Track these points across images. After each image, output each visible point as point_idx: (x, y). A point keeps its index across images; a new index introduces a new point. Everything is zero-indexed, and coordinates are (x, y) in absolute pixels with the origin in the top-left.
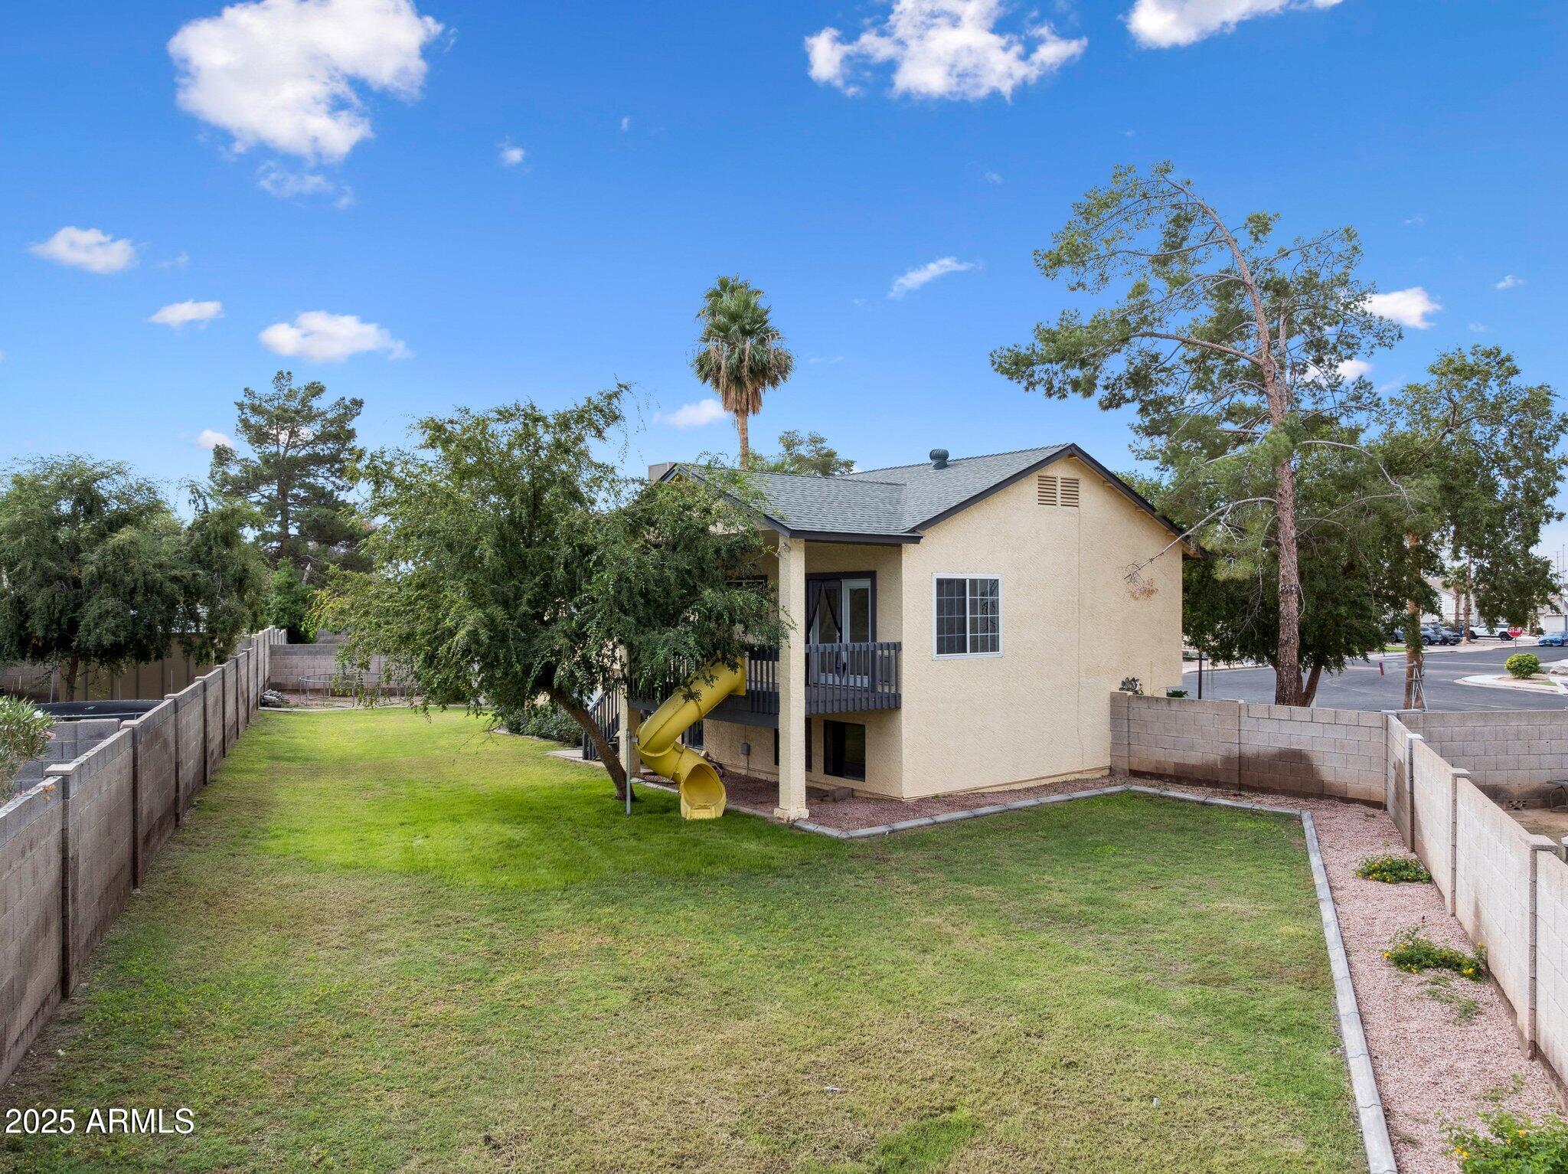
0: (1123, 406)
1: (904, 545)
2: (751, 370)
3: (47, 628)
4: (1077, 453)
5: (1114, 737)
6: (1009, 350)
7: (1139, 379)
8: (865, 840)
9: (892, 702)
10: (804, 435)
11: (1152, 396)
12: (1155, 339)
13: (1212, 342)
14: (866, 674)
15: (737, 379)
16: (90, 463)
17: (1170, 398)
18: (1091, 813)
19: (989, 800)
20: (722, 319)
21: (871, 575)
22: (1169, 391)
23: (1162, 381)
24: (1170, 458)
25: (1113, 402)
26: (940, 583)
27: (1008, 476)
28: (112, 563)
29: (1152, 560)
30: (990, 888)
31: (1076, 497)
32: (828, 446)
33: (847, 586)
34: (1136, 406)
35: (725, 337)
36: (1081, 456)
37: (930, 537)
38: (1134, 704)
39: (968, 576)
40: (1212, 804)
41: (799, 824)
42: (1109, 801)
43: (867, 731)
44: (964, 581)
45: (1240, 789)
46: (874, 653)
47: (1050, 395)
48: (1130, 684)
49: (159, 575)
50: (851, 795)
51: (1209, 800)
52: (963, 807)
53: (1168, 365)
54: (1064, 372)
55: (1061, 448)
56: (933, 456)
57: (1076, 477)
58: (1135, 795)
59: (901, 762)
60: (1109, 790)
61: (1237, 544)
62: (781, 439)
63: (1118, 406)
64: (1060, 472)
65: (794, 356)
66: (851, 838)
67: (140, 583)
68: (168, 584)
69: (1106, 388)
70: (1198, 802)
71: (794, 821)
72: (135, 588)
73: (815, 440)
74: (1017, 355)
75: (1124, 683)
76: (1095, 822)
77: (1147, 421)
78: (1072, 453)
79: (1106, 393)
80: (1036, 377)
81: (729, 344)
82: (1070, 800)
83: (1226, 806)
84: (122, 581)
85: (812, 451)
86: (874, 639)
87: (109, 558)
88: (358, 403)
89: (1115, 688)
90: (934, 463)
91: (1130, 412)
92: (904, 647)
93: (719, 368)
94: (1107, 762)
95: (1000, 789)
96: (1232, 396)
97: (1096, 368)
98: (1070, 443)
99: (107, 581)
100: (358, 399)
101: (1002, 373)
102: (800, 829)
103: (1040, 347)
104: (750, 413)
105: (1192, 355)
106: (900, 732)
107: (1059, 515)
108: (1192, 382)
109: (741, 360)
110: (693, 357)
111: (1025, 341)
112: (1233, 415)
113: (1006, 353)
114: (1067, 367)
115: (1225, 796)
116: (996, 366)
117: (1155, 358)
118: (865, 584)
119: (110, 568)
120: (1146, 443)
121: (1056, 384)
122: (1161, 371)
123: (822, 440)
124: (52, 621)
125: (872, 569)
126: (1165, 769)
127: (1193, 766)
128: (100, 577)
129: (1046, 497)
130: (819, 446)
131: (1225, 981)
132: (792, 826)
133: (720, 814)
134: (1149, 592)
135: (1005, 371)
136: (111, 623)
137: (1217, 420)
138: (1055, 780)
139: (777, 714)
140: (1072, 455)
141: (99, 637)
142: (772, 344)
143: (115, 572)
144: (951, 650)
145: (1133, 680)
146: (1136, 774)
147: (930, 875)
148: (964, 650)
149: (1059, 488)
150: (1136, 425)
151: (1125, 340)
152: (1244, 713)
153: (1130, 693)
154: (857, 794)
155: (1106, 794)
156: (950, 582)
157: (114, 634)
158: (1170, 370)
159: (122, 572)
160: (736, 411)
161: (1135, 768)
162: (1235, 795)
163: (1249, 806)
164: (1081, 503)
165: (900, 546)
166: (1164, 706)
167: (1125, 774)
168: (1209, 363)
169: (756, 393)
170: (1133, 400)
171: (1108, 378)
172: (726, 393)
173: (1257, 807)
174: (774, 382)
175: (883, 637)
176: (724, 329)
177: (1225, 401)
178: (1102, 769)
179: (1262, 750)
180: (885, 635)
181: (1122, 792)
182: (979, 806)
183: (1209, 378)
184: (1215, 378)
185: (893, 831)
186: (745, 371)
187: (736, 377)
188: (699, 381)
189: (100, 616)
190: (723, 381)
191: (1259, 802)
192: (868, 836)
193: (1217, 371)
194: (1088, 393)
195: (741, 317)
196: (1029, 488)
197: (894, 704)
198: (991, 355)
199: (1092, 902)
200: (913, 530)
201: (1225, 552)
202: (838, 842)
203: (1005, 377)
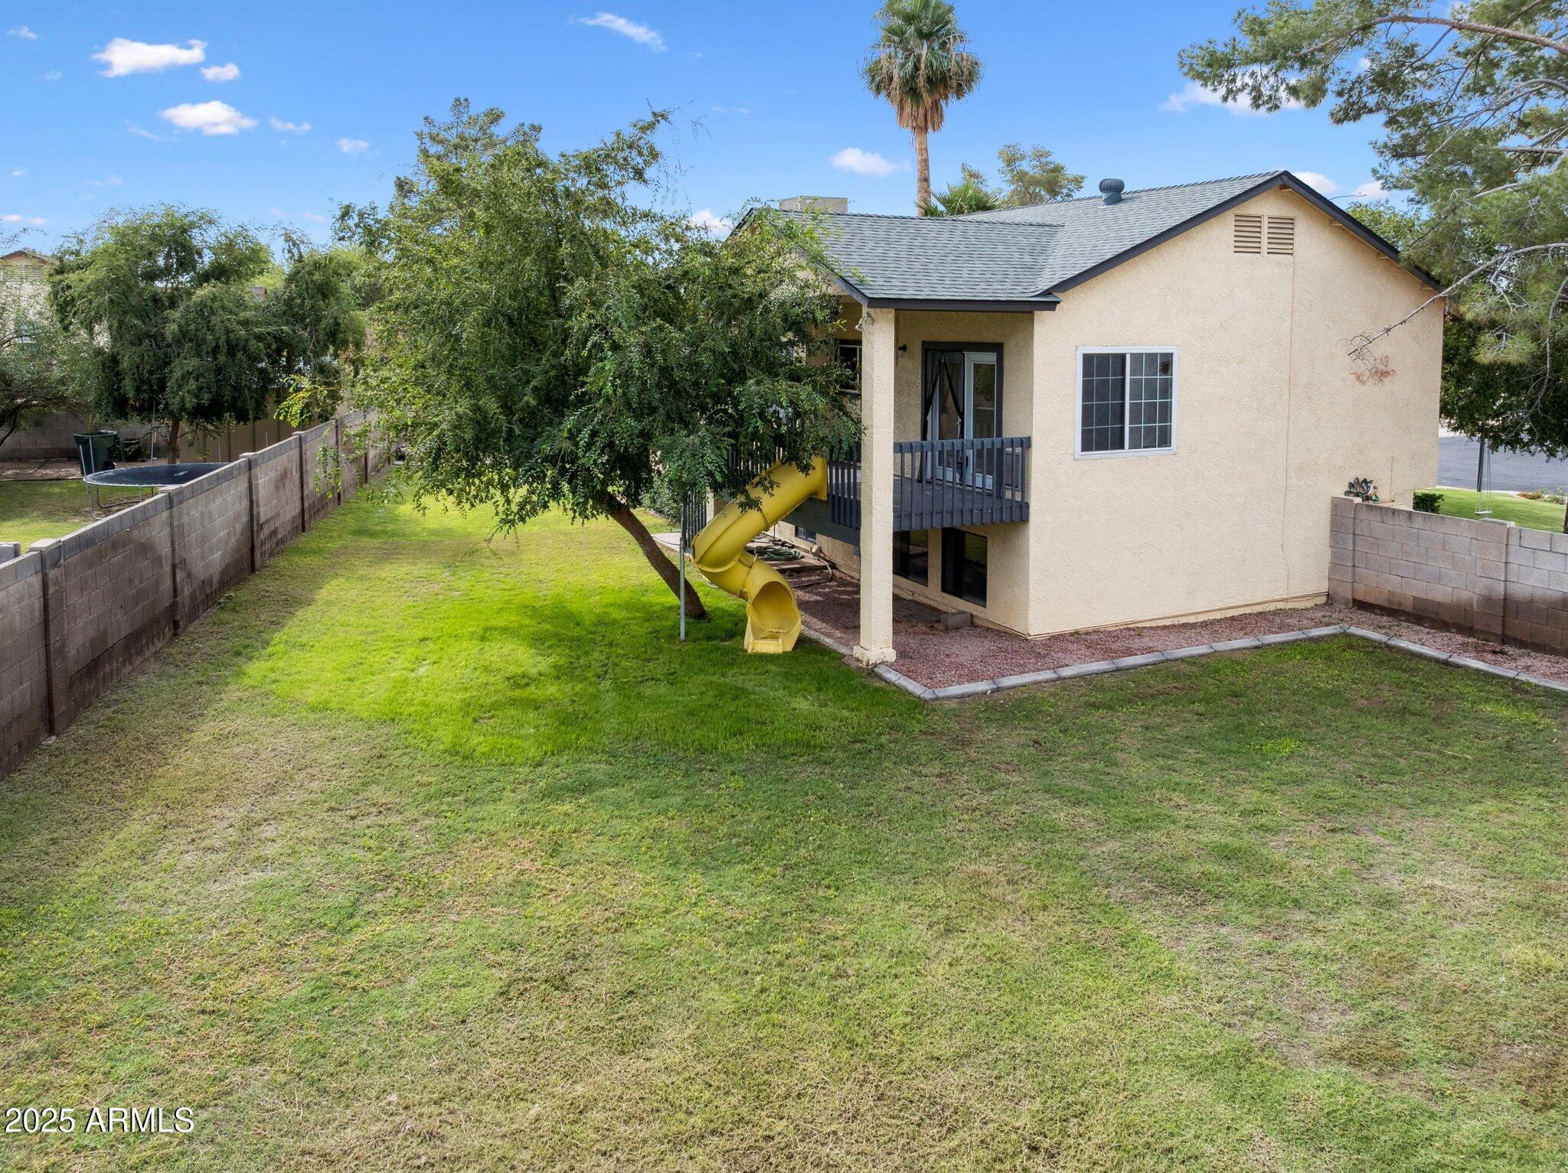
0: (1364, 117)
1: (1037, 313)
2: (929, 80)
3: (138, 390)
4: (1290, 183)
5: (1334, 555)
6: (1201, 48)
7: (1386, 80)
8: (953, 704)
9: (1016, 514)
10: (1026, 148)
11: (1408, 104)
12: (1410, 24)
13: (1497, 25)
14: (990, 473)
15: (911, 90)
16: (184, 211)
17: (1433, 105)
18: (1280, 672)
19: (1146, 641)
20: (898, 22)
21: (998, 348)
22: (1431, 95)
23: (1424, 83)
24: (1428, 186)
25: (1350, 113)
26: (1088, 359)
27: (1189, 217)
28: (194, 320)
29: (1388, 330)
30: (1088, 812)
31: (1289, 240)
32: (1056, 159)
33: (972, 359)
34: (1382, 117)
35: (901, 41)
36: (1296, 186)
37: (1070, 302)
38: (1363, 515)
39: (1127, 349)
40: (1458, 666)
41: (880, 670)
42: (1312, 652)
43: (989, 545)
44: (1123, 357)
45: (1503, 643)
46: (1001, 451)
47: (1258, 107)
48: (1360, 487)
49: (243, 332)
50: (972, 623)
51: (1456, 659)
52: (1109, 653)
53: (1429, 60)
54: (1276, 76)
55: (1268, 178)
56: (1103, 187)
57: (1291, 214)
58: (1351, 643)
59: (1027, 590)
60: (1316, 632)
61: (1512, 315)
62: (1001, 154)
63: (1356, 117)
64: (1267, 208)
65: (981, 61)
66: (937, 699)
67: (222, 342)
68: (253, 342)
69: (1340, 94)
70: (1437, 661)
71: (876, 665)
72: (217, 346)
73: (1041, 155)
74: (1212, 54)
75: (1351, 485)
76: (1281, 689)
77: (1397, 138)
78: (1285, 183)
79: (1341, 101)
80: (1239, 84)
81: (906, 49)
82: (1257, 647)
83: (1478, 671)
84: (204, 340)
85: (1036, 166)
86: (1000, 434)
87: (192, 315)
88: (537, 129)
89: (1340, 491)
90: (1104, 196)
91: (1374, 127)
92: (1034, 443)
93: (891, 79)
94: (1324, 587)
95: (1167, 622)
96: (1527, 99)
97: (1326, 67)
98: (1281, 170)
99: (191, 340)
100: (537, 124)
101: (1193, 78)
102: (880, 678)
103: (1246, 43)
104: (930, 130)
105: (1468, 43)
106: (1028, 552)
107: (1265, 267)
108: (1466, 81)
109: (916, 68)
110: (864, 66)
111: (1224, 34)
112: (1527, 125)
113: (1197, 52)
114: (1279, 68)
115: (1479, 652)
116: (1185, 69)
117: (1410, 51)
118: (989, 358)
119: (193, 327)
120: (1395, 168)
121: (1266, 91)
122: (1419, 69)
123: (1047, 154)
124: (142, 381)
125: (997, 339)
126: (1400, 604)
127: (1439, 604)
128: (184, 335)
129: (1246, 243)
130: (1043, 160)
131: (1392, 1062)
132: (871, 672)
133: (789, 647)
134: (1383, 374)
135: (1200, 76)
136: (193, 385)
137: (1501, 134)
138: (1248, 610)
139: (858, 529)
140: (1284, 187)
141: (183, 399)
142: (956, 48)
143: (197, 330)
144: (1102, 446)
145: (1365, 481)
146: (1361, 605)
147: (1014, 778)
148: (1122, 447)
149: (1265, 230)
150: (1380, 143)
151: (1366, 28)
152: (1514, 540)
153: (1358, 500)
154: (977, 622)
155: (1311, 639)
156: (1103, 358)
157: (197, 397)
158: (1432, 67)
159: (204, 330)
160: (914, 128)
161: (1360, 597)
162: (1494, 652)
163: (1511, 674)
164: (1295, 249)
165: (1032, 312)
166: (1402, 520)
167: (1346, 604)
168: (1493, 54)
169: (936, 105)
170: (1378, 109)
171: (1343, 81)
172: (901, 108)
173: (1523, 677)
174: (959, 92)
175: (1011, 431)
176: (899, 33)
177: (1514, 107)
178: (1317, 595)
179: (1538, 593)
180: (1012, 430)
181: (1335, 635)
182: (1130, 652)
183: (1491, 77)
184: (1499, 75)
185: (998, 690)
186: (921, 82)
187: (911, 89)
188: (871, 94)
189: (183, 377)
190: (896, 93)
191: (1527, 668)
192: (962, 696)
193: (1505, 65)
194: (1313, 102)
195: (919, 17)
196: (1223, 231)
197: (1020, 515)
198: (1179, 55)
199: (1227, 854)
200: (1048, 292)
201: (1493, 325)
202: (918, 705)
203: (1199, 83)
